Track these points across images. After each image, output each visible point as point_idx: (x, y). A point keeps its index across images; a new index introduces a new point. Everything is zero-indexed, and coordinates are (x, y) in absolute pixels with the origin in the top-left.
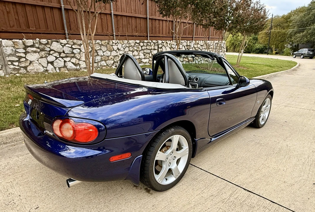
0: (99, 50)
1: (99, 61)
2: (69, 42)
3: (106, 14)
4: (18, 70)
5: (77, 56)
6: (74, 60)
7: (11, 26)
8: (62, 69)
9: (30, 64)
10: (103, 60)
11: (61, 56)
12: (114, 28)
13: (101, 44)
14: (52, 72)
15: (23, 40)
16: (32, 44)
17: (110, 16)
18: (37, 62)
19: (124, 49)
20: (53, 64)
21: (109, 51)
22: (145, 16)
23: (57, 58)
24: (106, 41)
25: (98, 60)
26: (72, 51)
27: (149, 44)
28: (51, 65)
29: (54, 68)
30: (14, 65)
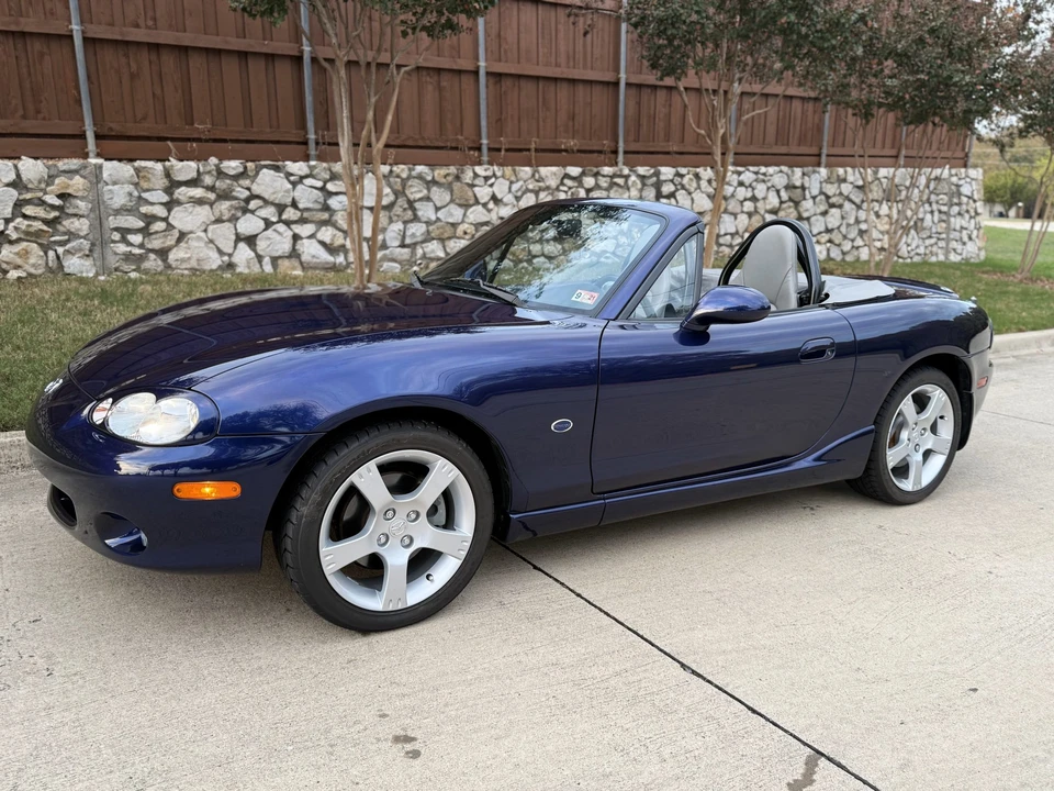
0: (420, 199)
1: (419, 239)
2: (315, 172)
3: (459, 72)
4: (141, 258)
5: (340, 222)
6: (327, 234)
7: (139, 116)
8: (284, 265)
9: (179, 240)
10: (434, 239)
11: (284, 217)
12: (484, 123)
13: (429, 178)
14: (246, 271)
15: (167, 163)
16: (194, 175)
17: (471, 78)
18: (203, 234)
19: (518, 199)
20: (255, 245)
21: (460, 205)
22: (609, 77)
23: (268, 224)
24: (452, 168)
25: (413, 235)
26: (325, 200)
27: (620, 181)
28: (247, 248)
29: (256, 260)
30: (129, 244)
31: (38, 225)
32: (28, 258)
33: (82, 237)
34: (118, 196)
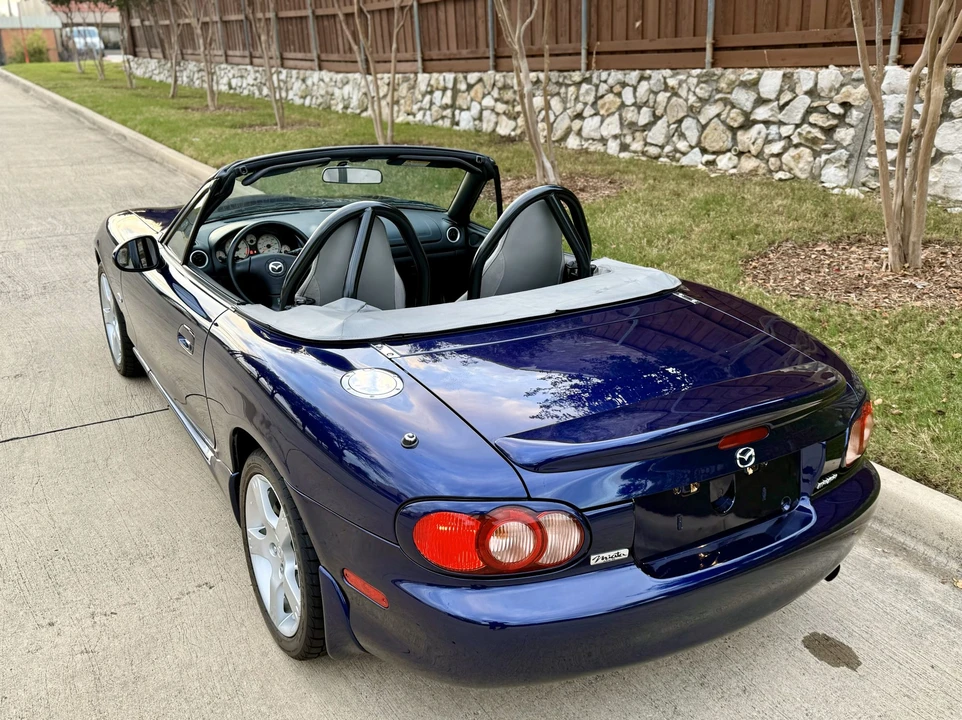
31: (817, 133)
32: (798, 162)
33: (843, 147)
34: (890, 107)
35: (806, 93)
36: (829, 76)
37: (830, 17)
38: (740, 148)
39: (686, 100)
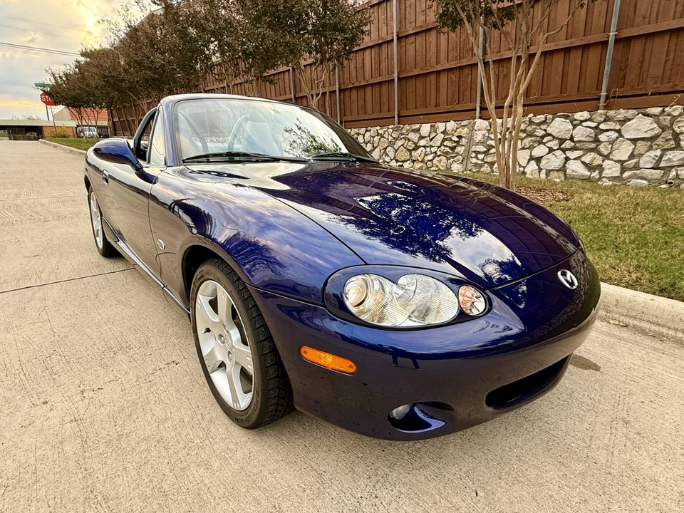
1: (675, 164)
2: (593, 117)
4: (481, 166)
6: (589, 157)
11: (563, 146)
14: (530, 177)
20: (540, 162)
23: (551, 150)
26: (596, 135)
28: (535, 164)
29: (537, 171)
30: (478, 159)
31: (448, 149)
32: (440, 163)
33: (460, 155)
34: (479, 136)
35: (441, 133)
36: (451, 125)
37: (449, 100)
38: (414, 158)
39: (388, 139)
